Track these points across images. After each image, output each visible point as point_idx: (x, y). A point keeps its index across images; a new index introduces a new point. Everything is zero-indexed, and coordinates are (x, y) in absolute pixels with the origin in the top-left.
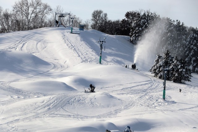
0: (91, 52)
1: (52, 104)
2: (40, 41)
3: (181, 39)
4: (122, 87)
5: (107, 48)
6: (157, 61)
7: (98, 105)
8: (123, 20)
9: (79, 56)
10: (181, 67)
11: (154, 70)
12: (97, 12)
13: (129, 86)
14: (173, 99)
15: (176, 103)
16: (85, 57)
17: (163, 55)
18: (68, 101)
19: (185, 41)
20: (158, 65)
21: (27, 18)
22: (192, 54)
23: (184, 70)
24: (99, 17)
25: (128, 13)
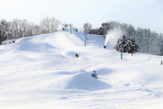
0: (81, 41)
1: (48, 64)
2: (53, 38)
3: (132, 34)
4: (96, 55)
5: (91, 40)
6: (118, 42)
7: (79, 63)
8: (100, 28)
9: (73, 43)
10: (132, 44)
11: (116, 47)
12: (86, 24)
13: (101, 55)
14: (127, 59)
15: (129, 60)
16: (77, 44)
17: (122, 39)
18: (59, 62)
19: (135, 34)
20: (118, 44)
21: (48, 28)
22: (138, 42)
23: (134, 46)
24: (87, 27)
25: (103, 23)
